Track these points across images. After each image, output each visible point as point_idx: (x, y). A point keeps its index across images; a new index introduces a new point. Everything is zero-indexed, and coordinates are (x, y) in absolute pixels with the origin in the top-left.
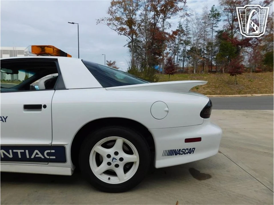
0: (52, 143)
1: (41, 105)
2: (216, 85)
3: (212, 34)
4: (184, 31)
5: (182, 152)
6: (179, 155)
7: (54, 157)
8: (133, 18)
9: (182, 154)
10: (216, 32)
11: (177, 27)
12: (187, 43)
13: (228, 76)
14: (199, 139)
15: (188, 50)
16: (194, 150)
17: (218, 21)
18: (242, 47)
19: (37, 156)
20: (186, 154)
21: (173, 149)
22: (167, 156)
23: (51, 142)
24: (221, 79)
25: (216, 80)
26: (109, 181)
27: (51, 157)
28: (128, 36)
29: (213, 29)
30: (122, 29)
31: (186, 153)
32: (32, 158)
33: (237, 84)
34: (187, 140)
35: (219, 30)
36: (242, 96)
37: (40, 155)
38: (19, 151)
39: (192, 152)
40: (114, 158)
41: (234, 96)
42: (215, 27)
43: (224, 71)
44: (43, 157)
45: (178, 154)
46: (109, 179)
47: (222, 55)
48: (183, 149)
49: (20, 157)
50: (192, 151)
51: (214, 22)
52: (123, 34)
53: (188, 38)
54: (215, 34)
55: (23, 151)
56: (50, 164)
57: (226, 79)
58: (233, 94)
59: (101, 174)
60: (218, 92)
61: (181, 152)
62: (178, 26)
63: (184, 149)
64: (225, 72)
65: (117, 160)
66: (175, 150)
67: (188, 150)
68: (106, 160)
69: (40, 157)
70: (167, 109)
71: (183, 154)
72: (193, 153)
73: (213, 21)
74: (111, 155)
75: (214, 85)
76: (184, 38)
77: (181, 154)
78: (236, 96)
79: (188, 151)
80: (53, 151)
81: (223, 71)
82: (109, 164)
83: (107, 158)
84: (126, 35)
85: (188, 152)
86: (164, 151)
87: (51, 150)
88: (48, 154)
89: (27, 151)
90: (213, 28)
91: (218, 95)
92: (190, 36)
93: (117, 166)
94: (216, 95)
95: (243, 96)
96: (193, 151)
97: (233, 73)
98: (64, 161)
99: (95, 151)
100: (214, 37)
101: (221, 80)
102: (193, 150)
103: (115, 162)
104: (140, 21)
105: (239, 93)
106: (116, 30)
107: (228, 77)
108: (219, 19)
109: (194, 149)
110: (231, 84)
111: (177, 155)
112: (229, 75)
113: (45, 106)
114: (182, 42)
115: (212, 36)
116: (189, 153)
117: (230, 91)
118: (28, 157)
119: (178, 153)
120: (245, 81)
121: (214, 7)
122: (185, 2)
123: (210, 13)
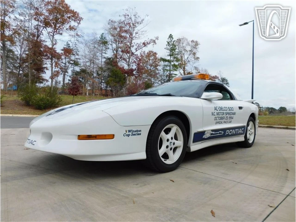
3: (101, 59)
4: (74, 51)
10: (105, 58)
11: (65, 45)
12: (76, 64)
15: (77, 71)
17: (106, 48)
18: (128, 76)
29: (102, 55)
35: (108, 57)
42: (104, 53)
51: (104, 49)
53: (76, 58)
54: (104, 60)
62: (66, 44)
76: (73, 58)
90: (103, 54)
92: (78, 57)
100: (103, 63)
114: (71, 62)
115: (101, 61)
121: (103, 35)
122: (79, 23)
123: (100, 39)
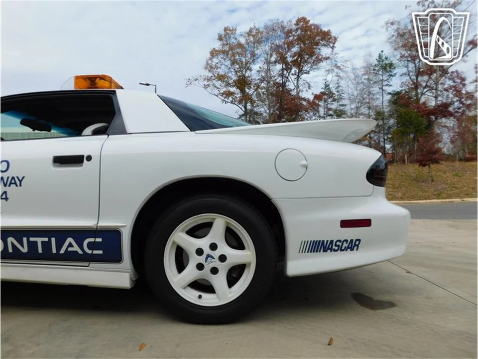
0: (98, 223)
1: (83, 156)
2: (396, 183)
3: (381, 97)
4: (334, 94)
5: (336, 245)
6: (331, 251)
7: (101, 252)
8: (247, 75)
9: (337, 251)
10: (390, 94)
11: (322, 88)
12: (339, 114)
13: (414, 168)
14: (366, 223)
16: (359, 243)
17: (391, 75)
18: (436, 118)
19: (70, 249)
20: (345, 252)
21: (318, 240)
22: (308, 252)
23: (96, 223)
24: (403, 174)
25: (394, 175)
26: (200, 300)
27: (95, 252)
28: (239, 105)
29: (383, 90)
30: (229, 94)
31: (343, 248)
32: (62, 254)
33: (432, 181)
34: (345, 224)
35: (394, 91)
36: (443, 202)
37: (76, 248)
38: (39, 240)
39: (356, 248)
40: (208, 256)
41: (430, 202)
42: (387, 85)
43: (408, 159)
44: (80, 252)
45: (329, 251)
46: (200, 297)
47: (401, 132)
48: (338, 241)
49: (40, 251)
50: (355, 245)
51: (385, 78)
52: (230, 101)
53: (341, 105)
54: (389, 97)
55: (46, 239)
56: (93, 265)
57: (413, 173)
58: (426, 199)
59: (184, 288)
60: (400, 195)
61: (334, 247)
62: (323, 86)
63: (340, 241)
64: (409, 161)
65: (214, 259)
66: (323, 241)
67: (347, 243)
68: (194, 260)
69: (76, 252)
70: (304, 162)
71: (339, 251)
72: (357, 250)
73: (382, 76)
74: (204, 250)
75: (391, 183)
76: (334, 106)
77: (335, 251)
78: (432, 202)
79: (347, 245)
80: (99, 240)
81: (406, 160)
82: (200, 267)
83: (195, 255)
84: (234, 104)
85: (348, 248)
86: (302, 242)
87: (95, 237)
88: (90, 246)
89: (53, 240)
90: (384, 88)
91: (399, 200)
92: (344, 102)
93: (214, 271)
94: (396, 200)
95: (446, 202)
96: (358, 246)
97: (423, 162)
98: (118, 259)
99: (174, 243)
100: (386, 103)
101: (402, 176)
102: (357, 243)
103: (211, 262)
104: (259, 79)
105: (438, 197)
106: (219, 96)
107: (415, 170)
108: (393, 73)
109: (359, 240)
110: (423, 182)
111: (326, 251)
112: (417, 166)
113: (89, 158)
114: (331, 112)
115: (383, 101)
116: (349, 250)
117: (420, 194)
118: (54, 251)
119: (329, 249)
120: (448, 177)
121: (383, 54)
122: (333, 47)
123: (377, 63)
